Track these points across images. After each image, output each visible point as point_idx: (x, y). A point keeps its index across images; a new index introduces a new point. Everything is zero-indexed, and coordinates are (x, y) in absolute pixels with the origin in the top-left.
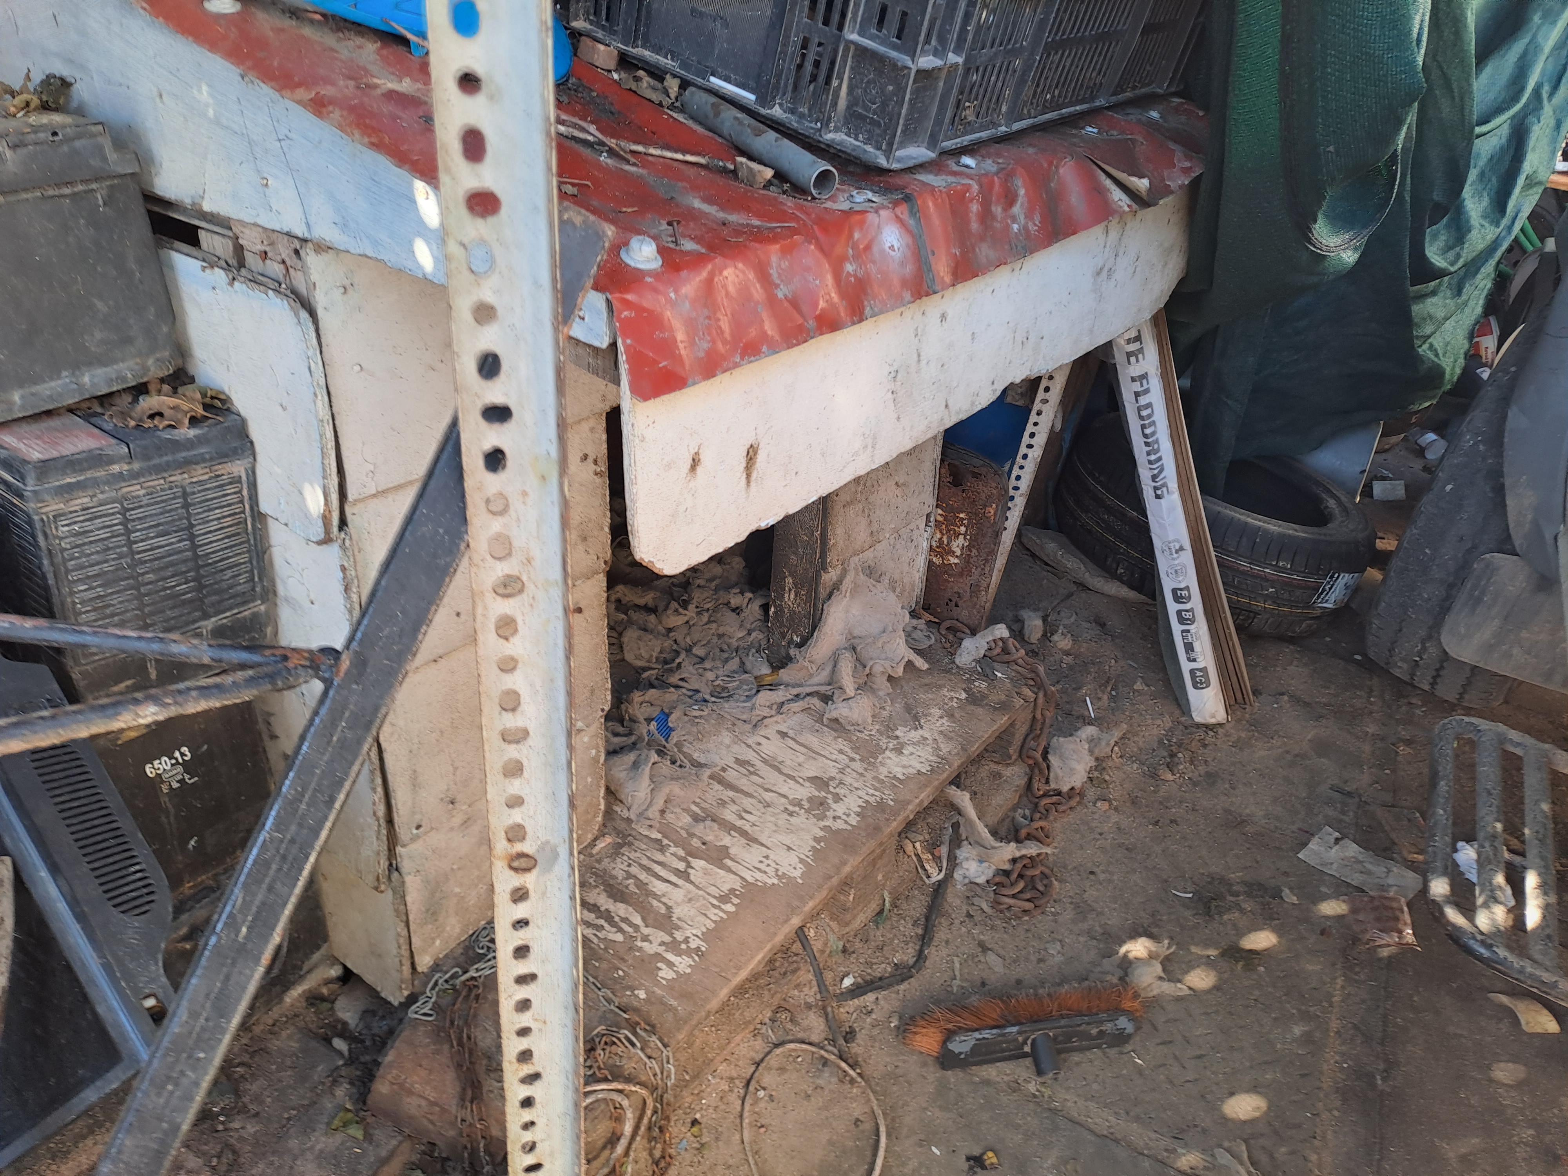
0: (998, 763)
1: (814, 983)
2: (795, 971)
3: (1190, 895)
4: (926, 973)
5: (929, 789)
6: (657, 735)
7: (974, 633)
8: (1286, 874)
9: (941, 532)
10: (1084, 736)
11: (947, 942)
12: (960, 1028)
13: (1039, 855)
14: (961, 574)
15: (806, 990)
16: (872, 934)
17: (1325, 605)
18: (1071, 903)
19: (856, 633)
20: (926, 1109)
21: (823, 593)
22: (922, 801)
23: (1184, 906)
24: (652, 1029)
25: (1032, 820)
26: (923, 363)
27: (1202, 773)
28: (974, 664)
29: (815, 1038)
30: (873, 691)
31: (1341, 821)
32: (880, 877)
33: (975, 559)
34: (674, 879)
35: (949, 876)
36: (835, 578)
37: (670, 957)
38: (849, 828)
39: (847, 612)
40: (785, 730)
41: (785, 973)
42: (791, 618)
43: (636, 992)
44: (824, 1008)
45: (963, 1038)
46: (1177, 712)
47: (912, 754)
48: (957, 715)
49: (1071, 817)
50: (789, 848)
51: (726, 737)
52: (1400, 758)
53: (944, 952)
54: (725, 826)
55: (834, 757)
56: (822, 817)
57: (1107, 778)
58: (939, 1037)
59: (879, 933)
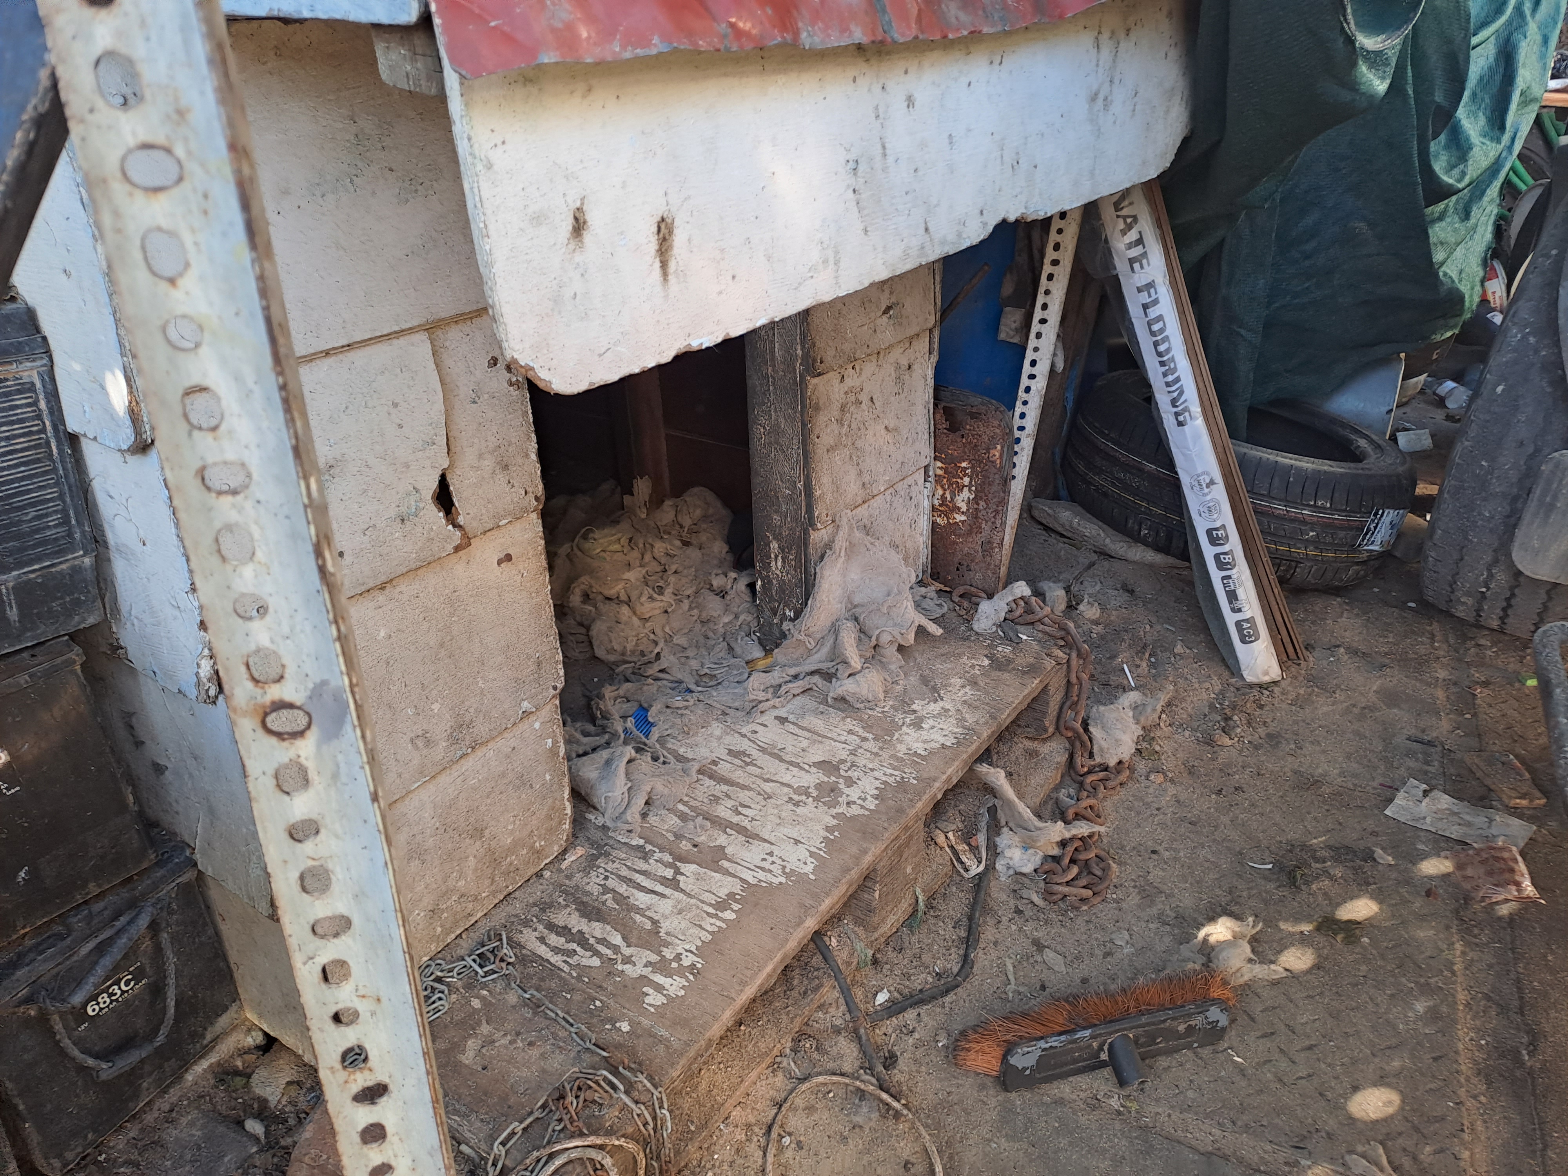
0: (1033, 739)
1: (842, 1001)
2: (817, 989)
3: (1270, 866)
4: (976, 981)
5: (956, 764)
6: (636, 732)
7: (990, 596)
8: (1374, 834)
9: (942, 487)
10: (1126, 704)
11: (995, 943)
12: (1021, 1037)
13: (1090, 836)
14: (970, 533)
15: (832, 1010)
16: (906, 939)
17: (1370, 548)
18: (1135, 887)
19: (857, 600)
20: (990, 1140)
21: (814, 558)
22: (950, 778)
23: (1265, 878)
24: (640, 1067)
25: (1078, 800)
26: (890, 159)
27: (1263, 735)
28: (994, 629)
29: (847, 1067)
30: (884, 666)
31: (1426, 773)
32: (909, 870)
33: (984, 512)
34: (660, 888)
35: (990, 868)
36: (826, 538)
37: (659, 979)
38: (867, 813)
39: (844, 576)
40: (784, 716)
41: (805, 993)
42: (782, 590)
43: (618, 1025)
44: (856, 1031)
45: (1026, 1049)
46: (1226, 674)
47: (933, 727)
48: (982, 684)
49: (1123, 793)
50: (797, 842)
51: (716, 729)
52: (1478, 702)
53: (994, 954)
54: (720, 825)
55: (843, 739)
56: (835, 804)
57: (1157, 748)
58: (999, 1052)
59: (914, 939)
